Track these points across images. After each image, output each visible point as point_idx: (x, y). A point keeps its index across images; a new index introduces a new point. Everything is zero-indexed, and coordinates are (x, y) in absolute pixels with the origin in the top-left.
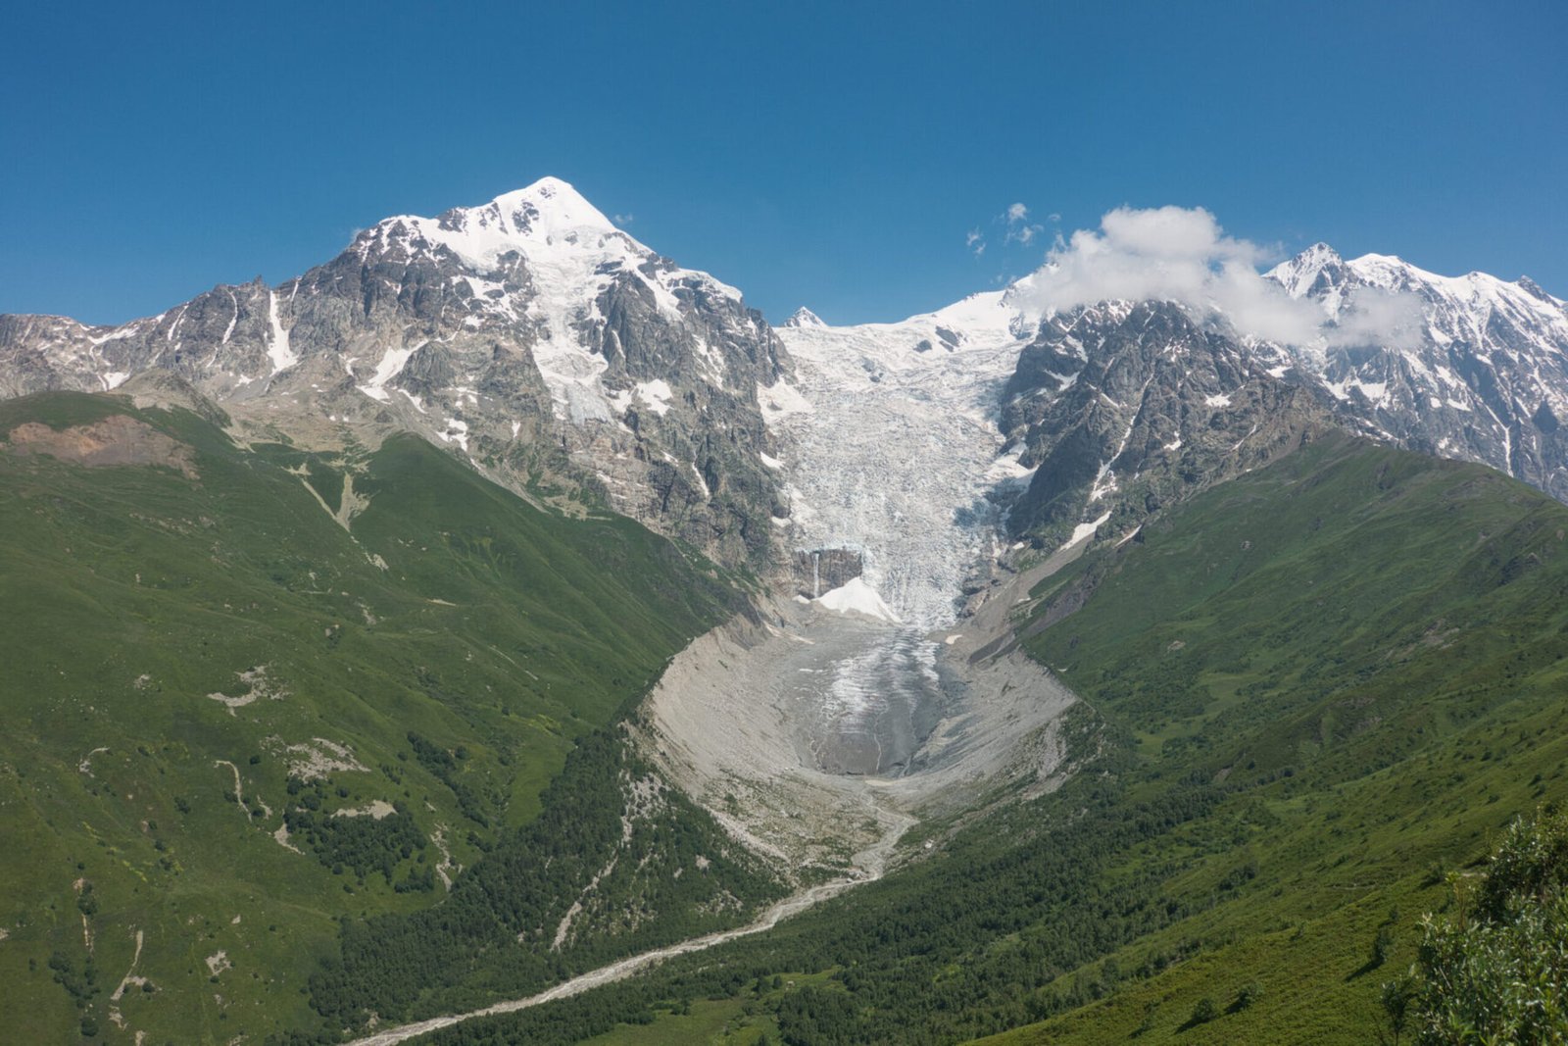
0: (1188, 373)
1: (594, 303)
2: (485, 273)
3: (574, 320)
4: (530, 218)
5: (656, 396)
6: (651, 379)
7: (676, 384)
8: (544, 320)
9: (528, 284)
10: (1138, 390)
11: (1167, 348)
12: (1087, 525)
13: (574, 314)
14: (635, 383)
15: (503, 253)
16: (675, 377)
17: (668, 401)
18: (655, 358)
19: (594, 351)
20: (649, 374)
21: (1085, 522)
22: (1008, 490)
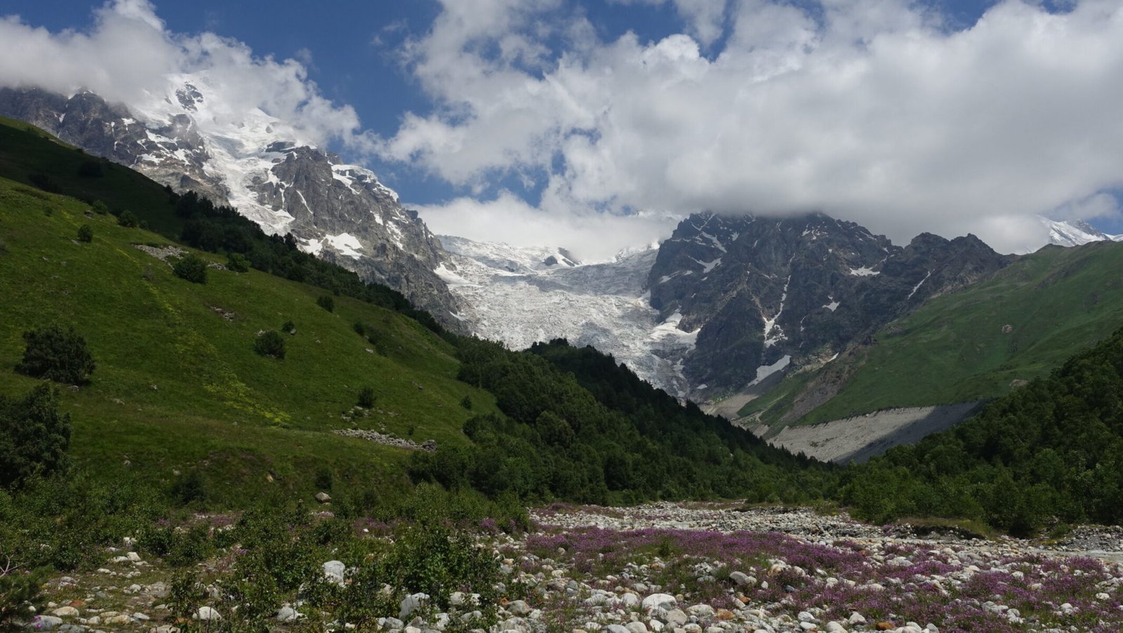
0: (830, 250)
1: (269, 172)
2: (156, 127)
3: (251, 183)
4: (195, 100)
5: (346, 245)
6: (340, 233)
7: (364, 238)
8: (221, 179)
9: (201, 147)
10: (784, 265)
11: (805, 233)
12: (766, 367)
13: (251, 178)
14: (324, 235)
15: (174, 115)
16: (363, 233)
17: (359, 250)
18: (341, 216)
19: (276, 208)
20: (337, 227)
21: (764, 365)
22: (675, 348)
